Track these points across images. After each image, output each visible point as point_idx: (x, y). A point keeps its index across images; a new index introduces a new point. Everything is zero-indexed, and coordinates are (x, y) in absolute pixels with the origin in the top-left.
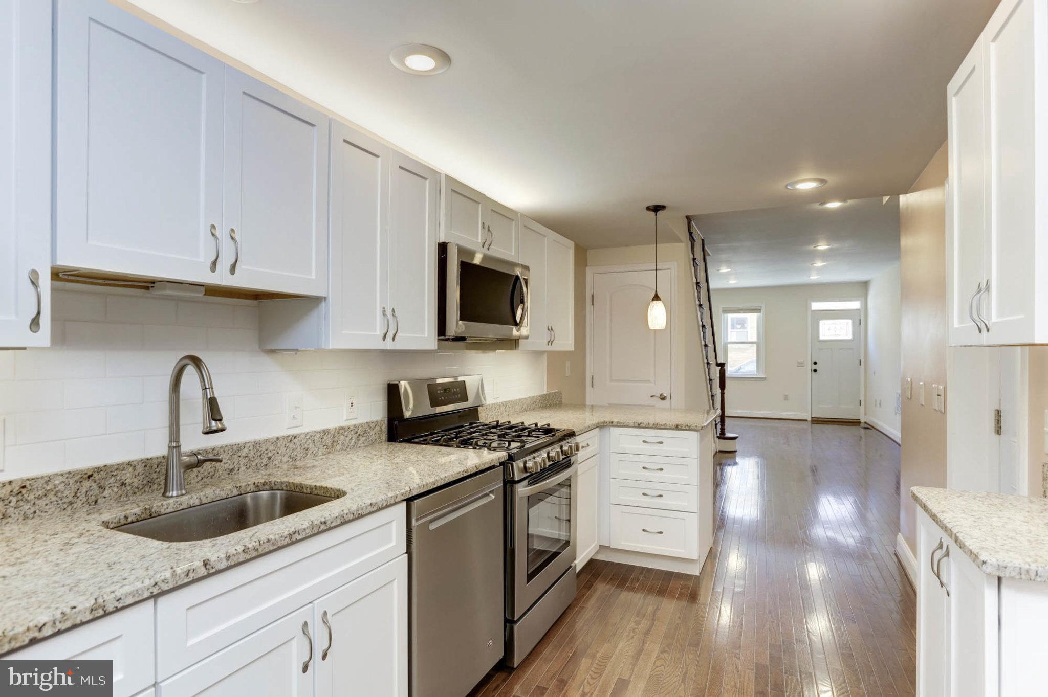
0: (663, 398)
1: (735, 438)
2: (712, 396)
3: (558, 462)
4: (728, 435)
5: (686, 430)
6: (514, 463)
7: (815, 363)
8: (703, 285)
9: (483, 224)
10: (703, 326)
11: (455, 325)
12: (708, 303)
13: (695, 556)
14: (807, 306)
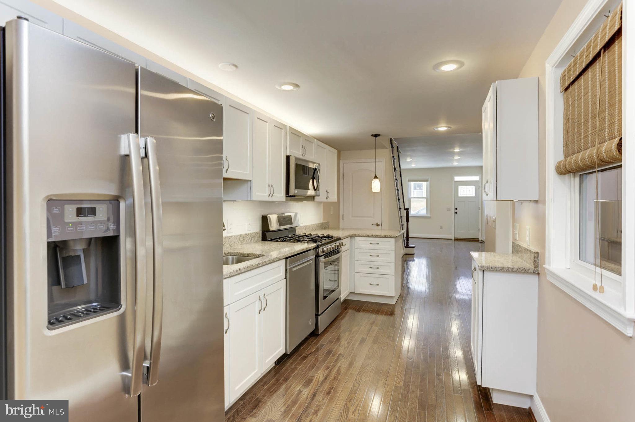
0: (378, 225)
1: (414, 247)
2: (402, 225)
3: (335, 250)
4: (410, 246)
5: (389, 238)
6: (319, 248)
7: (456, 209)
8: (398, 169)
9: (302, 146)
10: (398, 190)
11: (293, 191)
12: (400, 177)
13: (393, 295)
14: (452, 179)
